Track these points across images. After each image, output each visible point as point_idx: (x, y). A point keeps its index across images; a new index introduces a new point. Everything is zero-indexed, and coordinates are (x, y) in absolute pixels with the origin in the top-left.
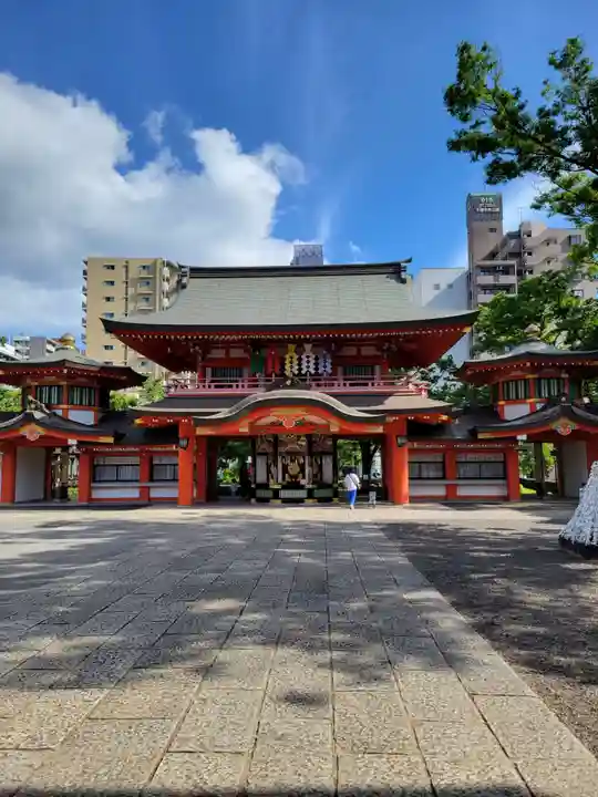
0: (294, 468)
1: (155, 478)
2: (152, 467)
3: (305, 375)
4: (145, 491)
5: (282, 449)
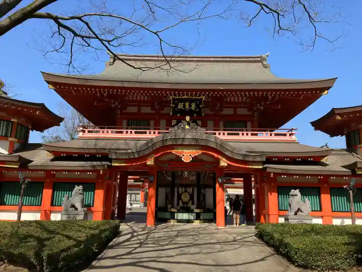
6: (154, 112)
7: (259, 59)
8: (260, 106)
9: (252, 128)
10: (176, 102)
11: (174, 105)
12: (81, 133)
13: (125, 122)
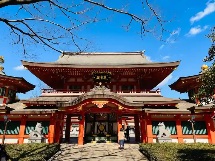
6: (83, 81)
7: (140, 53)
8: (141, 77)
9: (137, 88)
10: (96, 75)
11: (94, 77)
12: (43, 93)
13: (68, 87)
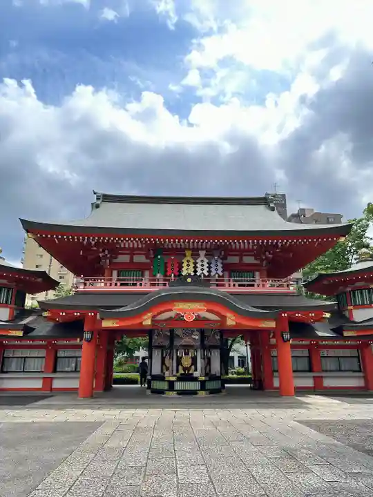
0: (186, 361)
1: (58, 370)
2: (56, 358)
3: (200, 276)
4: (48, 382)
5: (177, 343)
